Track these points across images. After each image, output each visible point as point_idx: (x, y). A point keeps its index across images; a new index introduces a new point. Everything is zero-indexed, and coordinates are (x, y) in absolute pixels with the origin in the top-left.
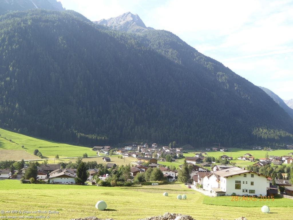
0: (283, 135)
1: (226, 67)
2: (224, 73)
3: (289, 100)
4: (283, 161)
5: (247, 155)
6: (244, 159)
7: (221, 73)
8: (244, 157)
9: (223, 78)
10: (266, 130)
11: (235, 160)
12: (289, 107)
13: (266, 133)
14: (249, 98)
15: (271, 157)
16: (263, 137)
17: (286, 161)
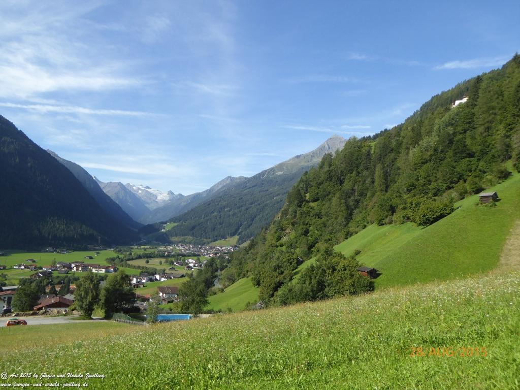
0: (85, 233)
1: (19, 129)
2: (14, 140)
3: (108, 183)
4: (72, 268)
5: (29, 261)
6: (23, 267)
7: (8, 139)
8: (23, 265)
9: (12, 147)
10: (64, 226)
11: (10, 269)
12: (105, 193)
13: (63, 230)
14: (47, 180)
15: (59, 263)
16: (58, 235)
17: (75, 268)
